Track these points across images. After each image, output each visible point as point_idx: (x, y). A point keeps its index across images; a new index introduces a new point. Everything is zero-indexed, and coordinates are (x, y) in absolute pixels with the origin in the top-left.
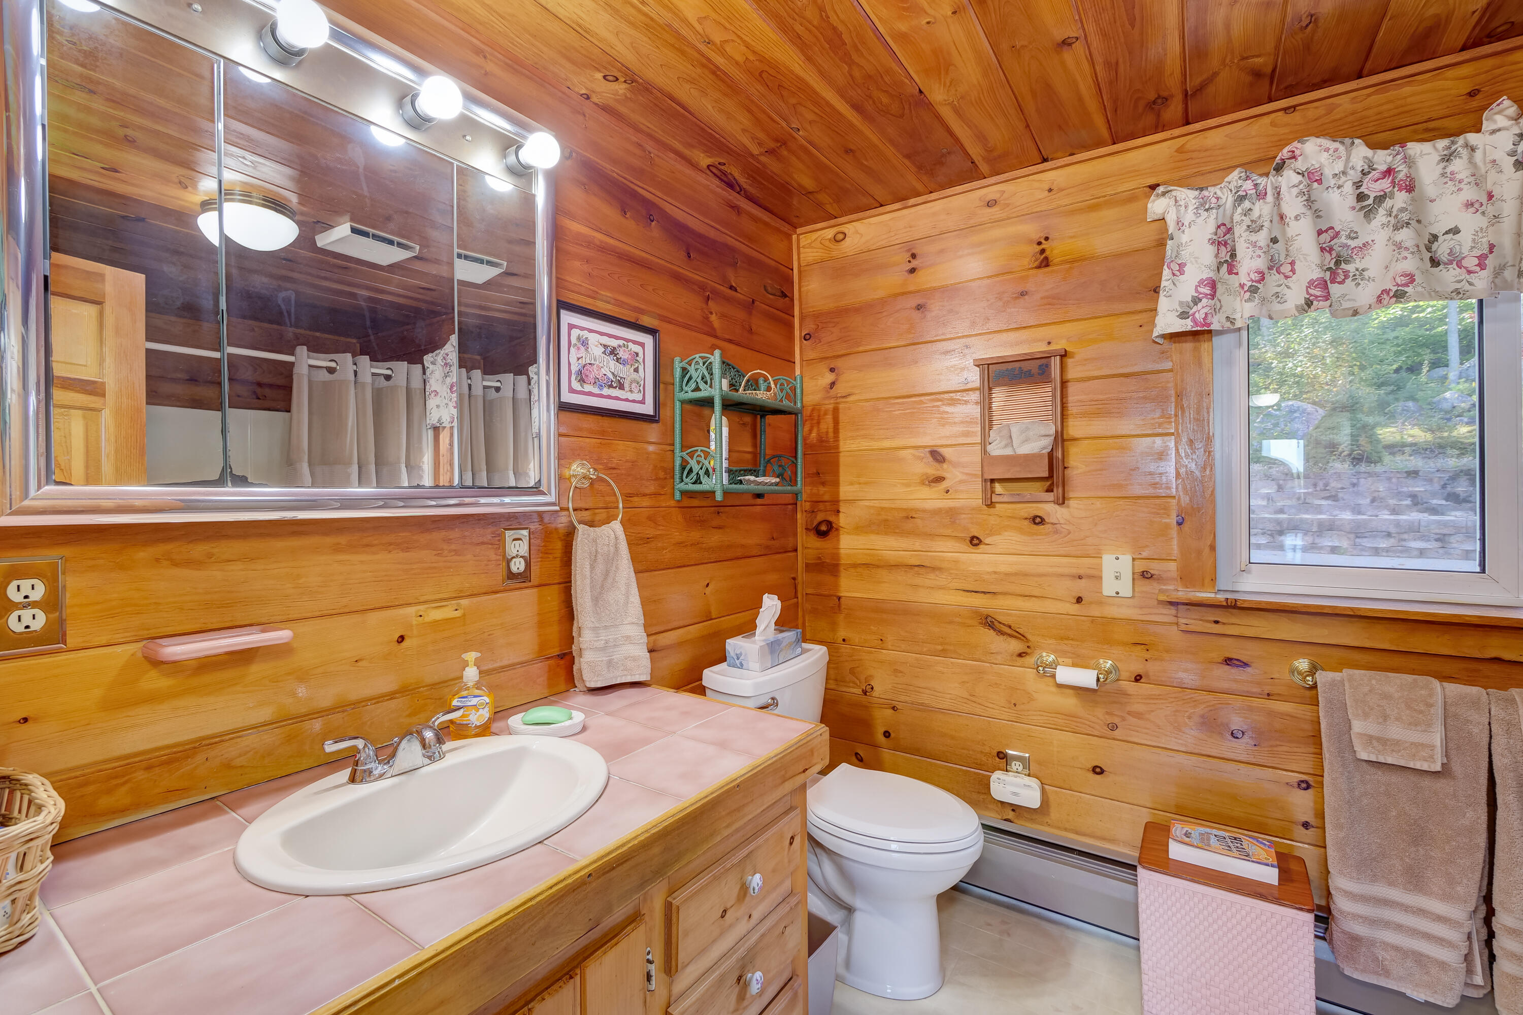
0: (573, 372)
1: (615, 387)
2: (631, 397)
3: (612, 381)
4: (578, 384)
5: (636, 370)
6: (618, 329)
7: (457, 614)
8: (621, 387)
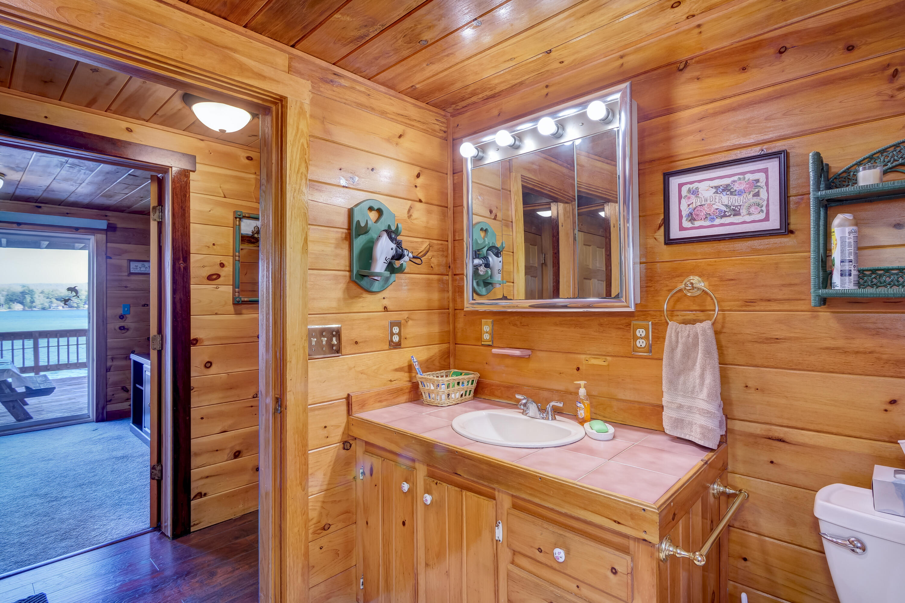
0: (684, 216)
1: (730, 216)
2: (748, 218)
3: (725, 212)
4: (690, 223)
5: (757, 195)
6: (736, 168)
7: (605, 364)
8: (737, 213)
